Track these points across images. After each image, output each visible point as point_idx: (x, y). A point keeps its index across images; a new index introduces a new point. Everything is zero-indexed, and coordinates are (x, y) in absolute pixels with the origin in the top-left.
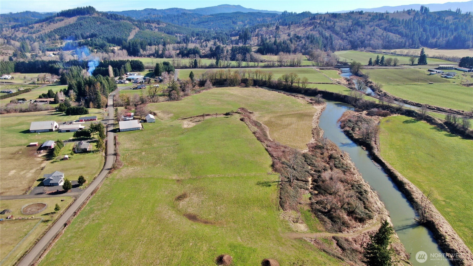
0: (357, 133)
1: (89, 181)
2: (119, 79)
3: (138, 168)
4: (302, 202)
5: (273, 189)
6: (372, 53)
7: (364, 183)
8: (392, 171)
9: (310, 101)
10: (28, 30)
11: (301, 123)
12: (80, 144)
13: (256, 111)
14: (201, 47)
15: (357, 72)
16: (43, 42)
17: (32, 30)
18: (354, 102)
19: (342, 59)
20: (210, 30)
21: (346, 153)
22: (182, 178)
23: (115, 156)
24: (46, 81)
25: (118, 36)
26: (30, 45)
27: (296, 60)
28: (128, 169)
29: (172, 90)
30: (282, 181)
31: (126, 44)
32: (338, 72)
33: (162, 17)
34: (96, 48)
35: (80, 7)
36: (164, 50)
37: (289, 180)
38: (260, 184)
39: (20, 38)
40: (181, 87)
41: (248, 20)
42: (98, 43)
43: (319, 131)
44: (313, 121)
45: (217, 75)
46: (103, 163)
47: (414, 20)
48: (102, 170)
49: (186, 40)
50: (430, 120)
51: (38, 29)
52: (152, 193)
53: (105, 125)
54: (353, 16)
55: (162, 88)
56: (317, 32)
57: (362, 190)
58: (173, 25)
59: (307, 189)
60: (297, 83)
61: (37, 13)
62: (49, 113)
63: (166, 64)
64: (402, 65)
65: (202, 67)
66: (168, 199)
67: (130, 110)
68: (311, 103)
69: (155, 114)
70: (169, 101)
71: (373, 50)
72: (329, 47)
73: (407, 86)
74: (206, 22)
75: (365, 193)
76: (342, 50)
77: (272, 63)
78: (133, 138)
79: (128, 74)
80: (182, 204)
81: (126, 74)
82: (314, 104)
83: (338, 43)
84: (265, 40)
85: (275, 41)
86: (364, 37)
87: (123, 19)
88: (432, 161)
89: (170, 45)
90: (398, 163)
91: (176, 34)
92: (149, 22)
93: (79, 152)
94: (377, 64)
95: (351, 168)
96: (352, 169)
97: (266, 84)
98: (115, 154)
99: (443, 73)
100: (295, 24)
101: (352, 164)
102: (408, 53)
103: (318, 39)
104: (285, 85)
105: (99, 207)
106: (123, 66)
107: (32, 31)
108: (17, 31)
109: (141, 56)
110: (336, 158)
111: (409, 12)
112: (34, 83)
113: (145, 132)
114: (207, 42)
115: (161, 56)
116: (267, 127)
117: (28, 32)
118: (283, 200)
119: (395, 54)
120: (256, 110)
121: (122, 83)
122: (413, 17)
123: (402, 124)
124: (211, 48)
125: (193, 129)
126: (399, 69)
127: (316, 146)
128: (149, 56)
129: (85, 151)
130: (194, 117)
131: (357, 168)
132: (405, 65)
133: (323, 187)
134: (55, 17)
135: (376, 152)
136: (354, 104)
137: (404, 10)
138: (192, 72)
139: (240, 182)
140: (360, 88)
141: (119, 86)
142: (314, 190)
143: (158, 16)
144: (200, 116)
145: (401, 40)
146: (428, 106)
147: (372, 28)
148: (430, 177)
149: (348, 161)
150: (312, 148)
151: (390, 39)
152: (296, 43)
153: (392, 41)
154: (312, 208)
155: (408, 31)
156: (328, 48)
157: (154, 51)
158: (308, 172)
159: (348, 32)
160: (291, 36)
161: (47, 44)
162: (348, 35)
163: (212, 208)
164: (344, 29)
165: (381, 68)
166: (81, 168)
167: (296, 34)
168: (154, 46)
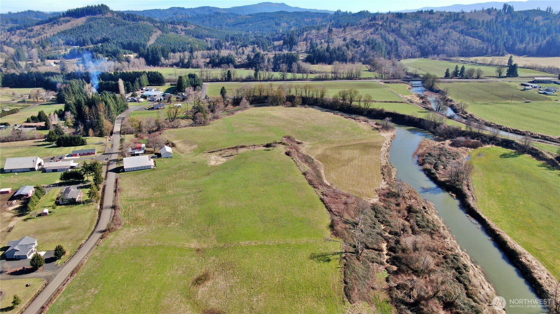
0: (442, 173)
1: (71, 251)
2: (132, 96)
3: (143, 229)
4: (376, 286)
5: (334, 267)
6: (447, 61)
7: (460, 251)
8: (498, 233)
9: (376, 126)
10: (26, 33)
11: (366, 157)
12: (67, 191)
13: (306, 141)
14: (236, 54)
15: (432, 86)
16: (44, 48)
17: (31, 33)
18: (432, 127)
19: (411, 70)
20: (247, 33)
21: (431, 203)
22: (205, 246)
23: (113, 211)
24: (39, 98)
25: (135, 40)
26: (27, 52)
27: (354, 71)
28: (129, 231)
29: (197, 112)
30: (346, 252)
31: (143, 51)
32: (407, 86)
33: (191, 18)
34: (107, 56)
35: (91, 6)
36: (191, 58)
37: (356, 251)
38: (315, 257)
39: (16, 43)
40: (209, 107)
41: (294, 21)
42: (110, 49)
43: (390, 170)
44: (381, 155)
45: (256, 91)
46: (96, 222)
47: (496, 21)
48: (92, 233)
49: (218, 46)
50: (536, 154)
51: (38, 32)
52: (158, 274)
53: (106, 162)
54: (422, 16)
55: (185, 109)
56: (379, 36)
57: (460, 265)
58: (203, 27)
59: (382, 264)
60: (358, 101)
61: (41, 12)
62: (35, 144)
63: (191, 76)
64: (488, 78)
65: (237, 80)
66: (182, 283)
67: (142, 138)
68: (377, 129)
69: (173, 145)
70: (193, 126)
71: (448, 58)
72: (394, 54)
73: (498, 105)
74: (243, 23)
75: (465, 269)
76: (410, 58)
77: (324, 74)
78: (141, 182)
79: (144, 89)
80: (202, 290)
81: (142, 89)
82: (381, 130)
83: (405, 50)
84: (315, 46)
85: (328, 47)
86: (436, 42)
87: (143, 20)
88: (550, 216)
89: (199, 51)
90: (503, 218)
91: (207, 39)
92: (174, 24)
93: (64, 203)
94: (456, 76)
95: (439, 227)
96: (441, 228)
97: (317, 103)
98: (114, 207)
99: (540, 87)
100: (352, 26)
101: (440, 221)
102: (491, 61)
103: (381, 44)
104: (342, 104)
105: (80, 298)
106: (137, 79)
107: (31, 35)
108: (13, 35)
109: (162, 65)
110: (417, 212)
111: (489, 11)
112: (24, 101)
113: (158, 172)
114: (244, 48)
115: (187, 66)
116: (321, 164)
117: (27, 35)
118: (350, 285)
119: (476, 63)
120: (306, 139)
121: (135, 101)
122: (494, 18)
123: (499, 158)
124: (248, 56)
125: (223, 168)
126: (484, 82)
127: (388, 194)
128: (172, 66)
129: (73, 202)
130: (224, 150)
131: (448, 227)
132: (490, 77)
133: (404, 261)
134: (60, 17)
135: (470, 201)
136: (432, 130)
137: (483, 9)
138: (223, 88)
139: (286, 254)
140: (439, 109)
141: (131, 105)
142: (391, 264)
143: (185, 16)
144: (233, 148)
145: (482, 46)
146: (529, 134)
147: (446, 31)
148: (553, 243)
149: (433, 216)
150: (384, 195)
151: (468, 44)
152: (353, 49)
153: (471, 47)
154: (391, 297)
155: (490, 35)
156: (393, 56)
157: (178, 60)
158: (381, 235)
159: (417, 36)
160: (348, 41)
161: (49, 51)
162: (417, 40)
163: (245, 299)
164: (411, 32)
165: (461, 82)
166: (64, 229)
167: (353, 39)
168: (179, 53)
